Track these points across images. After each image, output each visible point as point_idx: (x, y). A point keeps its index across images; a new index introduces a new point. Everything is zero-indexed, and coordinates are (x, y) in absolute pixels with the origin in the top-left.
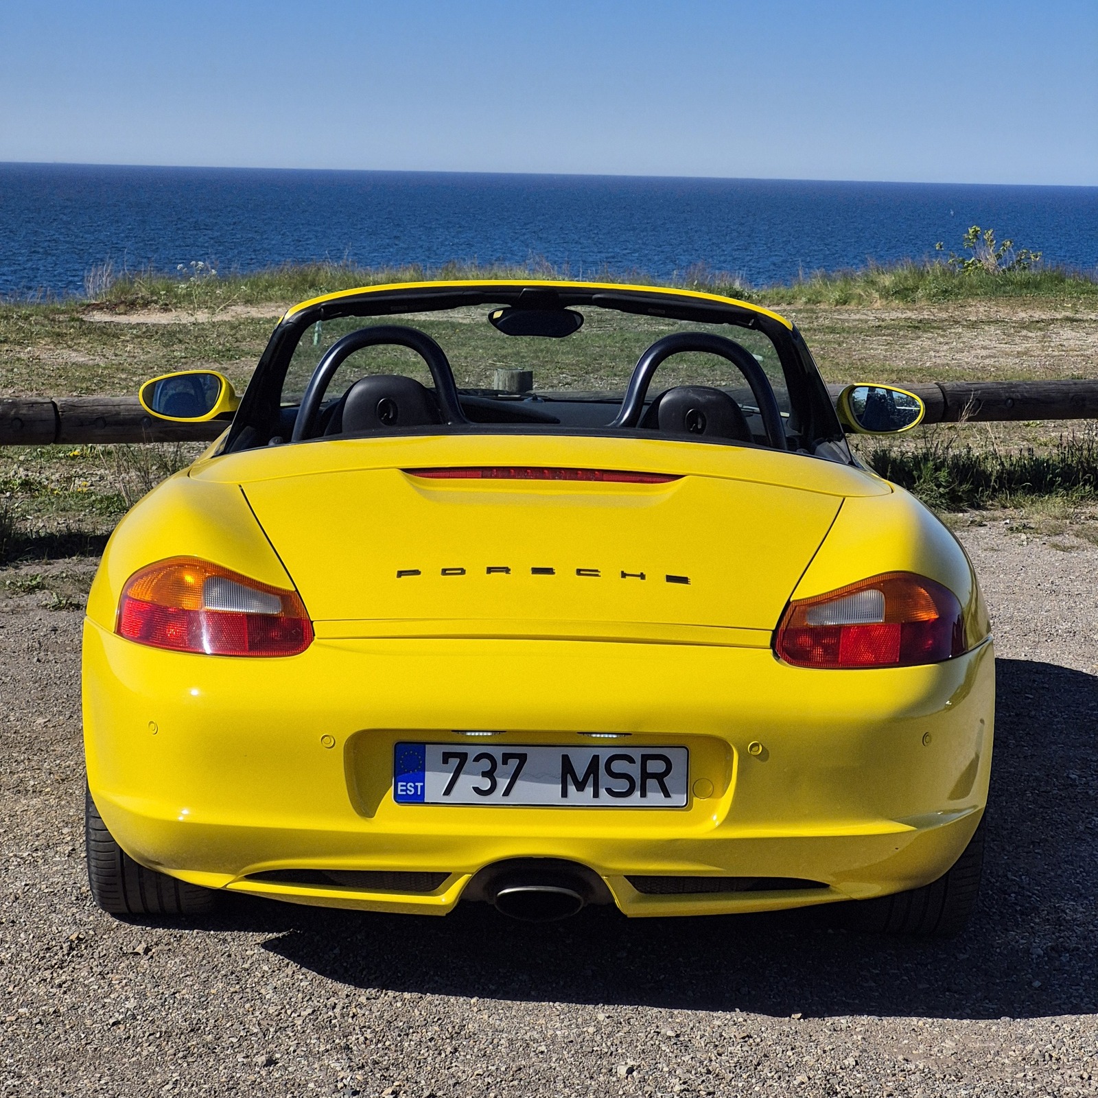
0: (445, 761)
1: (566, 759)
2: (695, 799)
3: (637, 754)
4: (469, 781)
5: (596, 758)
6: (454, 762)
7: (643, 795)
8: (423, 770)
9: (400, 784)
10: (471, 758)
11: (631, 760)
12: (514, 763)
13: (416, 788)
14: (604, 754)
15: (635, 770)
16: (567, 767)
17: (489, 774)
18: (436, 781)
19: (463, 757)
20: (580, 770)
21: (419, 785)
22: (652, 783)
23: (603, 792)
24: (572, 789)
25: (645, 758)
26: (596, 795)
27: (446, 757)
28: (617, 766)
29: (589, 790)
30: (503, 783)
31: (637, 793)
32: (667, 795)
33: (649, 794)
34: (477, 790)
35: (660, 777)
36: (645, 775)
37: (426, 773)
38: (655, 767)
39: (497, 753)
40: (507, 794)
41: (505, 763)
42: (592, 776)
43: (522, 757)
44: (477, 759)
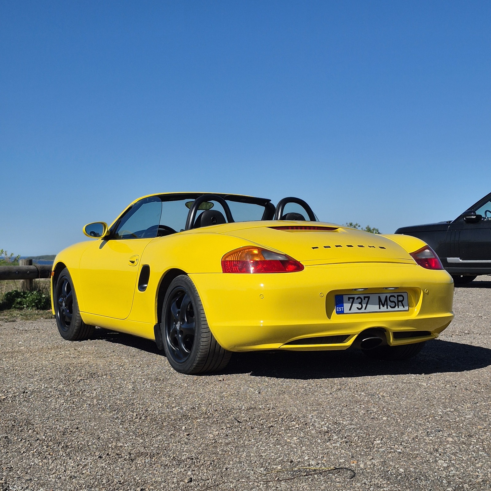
0: (349, 300)
1: (379, 297)
2: (410, 308)
3: (396, 295)
4: (356, 305)
5: (386, 297)
6: (351, 300)
8: (343, 303)
9: (337, 308)
10: (356, 298)
11: (395, 297)
12: (367, 299)
13: (341, 309)
14: (389, 295)
15: (396, 300)
16: (380, 300)
17: (360, 303)
18: (347, 306)
19: (353, 298)
20: (383, 300)
21: (342, 308)
22: (400, 303)
23: (389, 307)
24: (381, 306)
25: (398, 296)
26: (387, 308)
27: (349, 298)
28: (392, 299)
29: (386, 306)
30: (364, 306)
31: (397, 307)
32: (404, 307)
33: (399, 307)
34: (358, 308)
35: (402, 301)
36: (398, 301)
38: (400, 298)
39: (362, 296)
40: (365, 309)
41: (364, 299)
42: (386, 302)
43: (369, 298)
44: (357, 299)
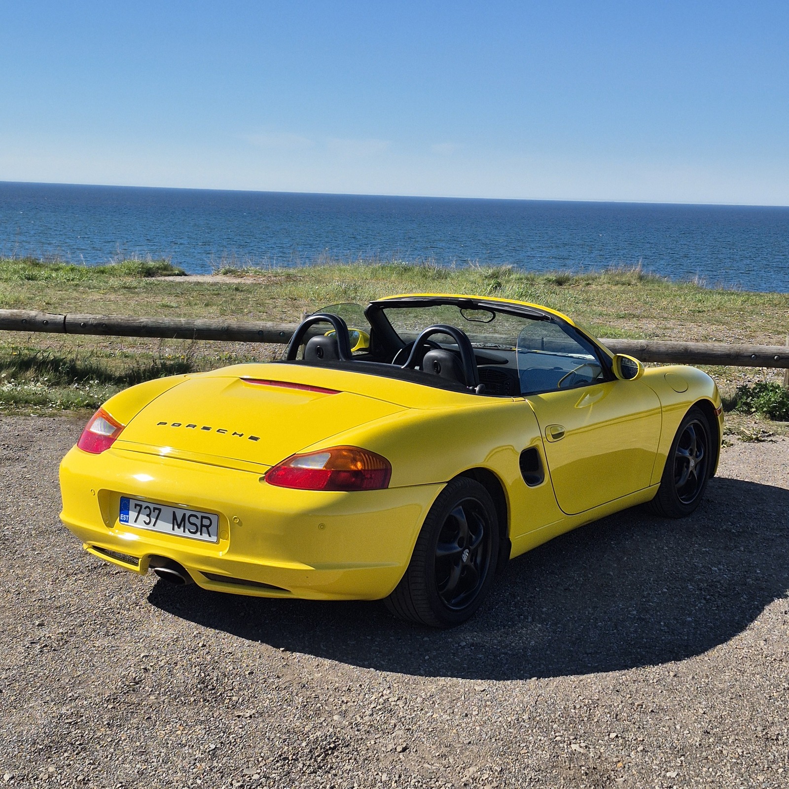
0: (135, 508)
1: (174, 513)
2: (221, 539)
3: (199, 515)
4: (143, 518)
5: (184, 515)
6: (138, 508)
7: (201, 534)
8: (129, 510)
9: (122, 515)
10: (143, 507)
11: (197, 518)
12: (157, 512)
13: (126, 517)
14: (188, 513)
15: (198, 523)
16: (175, 518)
17: (148, 515)
18: (132, 514)
19: (141, 506)
20: (179, 519)
21: (127, 516)
22: (204, 529)
23: (187, 530)
24: (176, 527)
25: (203, 517)
26: (184, 531)
27: (136, 505)
28: (193, 520)
29: (182, 529)
30: (153, 520)
31: (199, 533)
32: (210, 536)
33: (203, 534)
34: (145, 522)
35: (207, 527)
36: (202, 526)
37: (130, 511)
38: (206, 522)
39: (152, 506)
40: (154, 525)
41: (154, 511)
42: (183, 522)
43: (160, 510)
44: (145, 508)
